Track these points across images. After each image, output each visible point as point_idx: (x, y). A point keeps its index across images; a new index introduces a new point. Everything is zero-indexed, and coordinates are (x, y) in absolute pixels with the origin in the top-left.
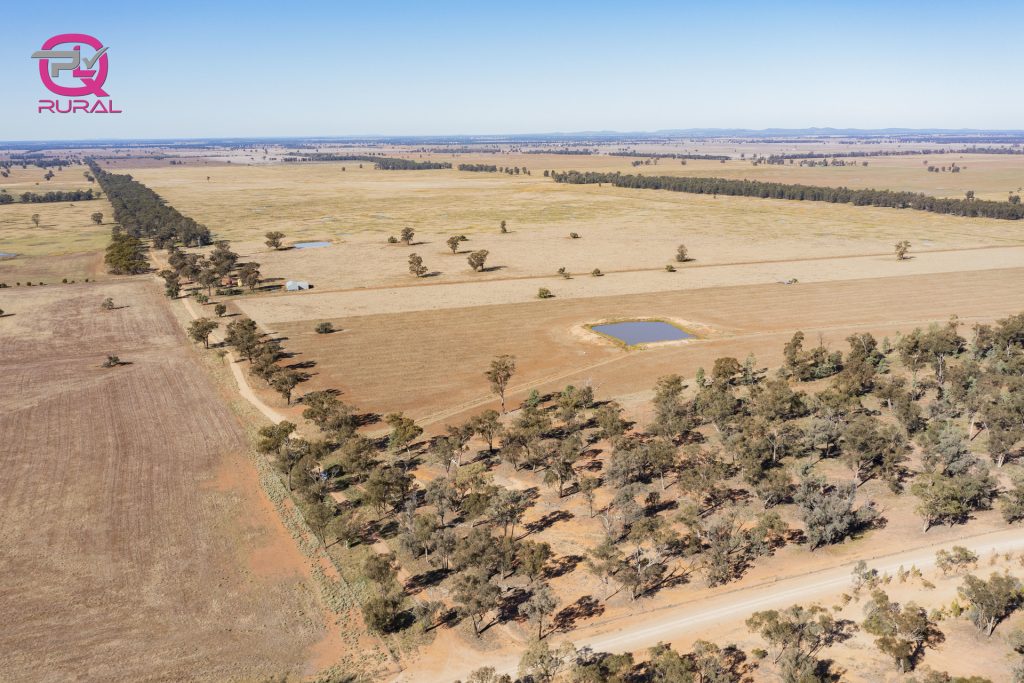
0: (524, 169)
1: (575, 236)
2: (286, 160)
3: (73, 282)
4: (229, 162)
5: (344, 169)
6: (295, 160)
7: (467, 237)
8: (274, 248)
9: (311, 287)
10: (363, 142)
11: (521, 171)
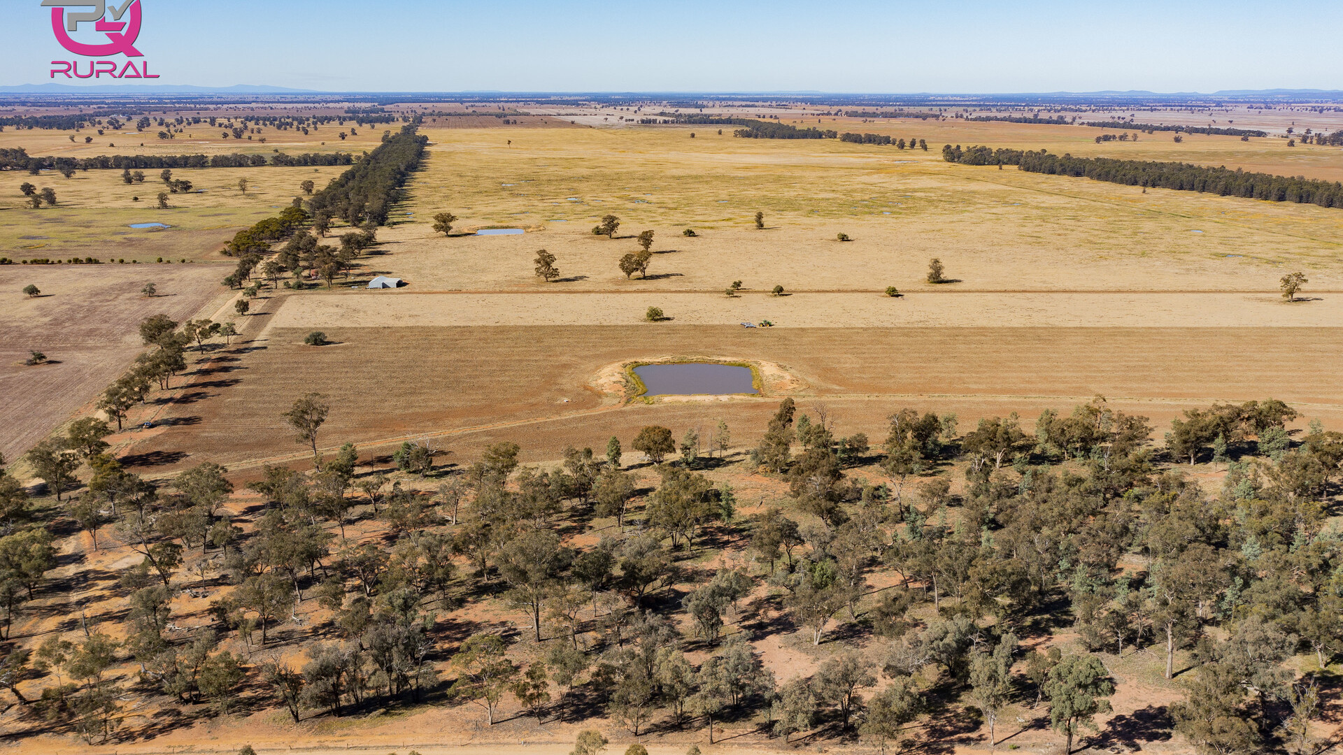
0: (923, 142)
1: (844, 238)
2: (643, 121)
3: (169, 262)
4: (573, 123)
5: (693, 136)
6: (655, 121)
7: (697, 232)
8: (445, 233)
9: (400, 284)
10: (772, 100)
11: (918, 145)
